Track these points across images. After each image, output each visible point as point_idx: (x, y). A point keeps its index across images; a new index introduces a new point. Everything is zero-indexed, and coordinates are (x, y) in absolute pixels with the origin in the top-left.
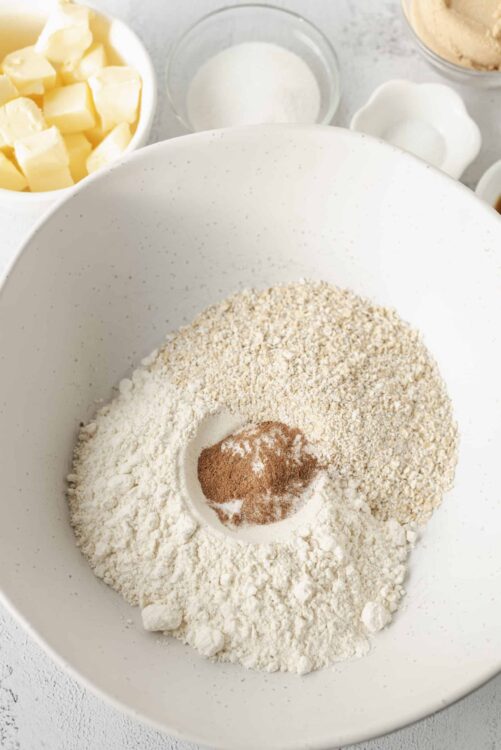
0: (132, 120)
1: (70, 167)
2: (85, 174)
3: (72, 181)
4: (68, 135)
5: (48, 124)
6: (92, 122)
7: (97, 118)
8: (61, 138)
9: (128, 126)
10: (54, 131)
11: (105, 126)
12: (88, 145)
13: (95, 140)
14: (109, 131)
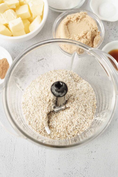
0: (41, 15)
1: (24, 29)
2: (29, 32)
3: (25, 33)
4: (24, 20)
5: (18, 17)
6: (30, 16)
7: (31, 14)
8: (22, 21)
9: (40, 16)
10: (20, 18)
11: (33, 17)
12: (29, 22)
13: (31, 21)
14: (35, 18)
